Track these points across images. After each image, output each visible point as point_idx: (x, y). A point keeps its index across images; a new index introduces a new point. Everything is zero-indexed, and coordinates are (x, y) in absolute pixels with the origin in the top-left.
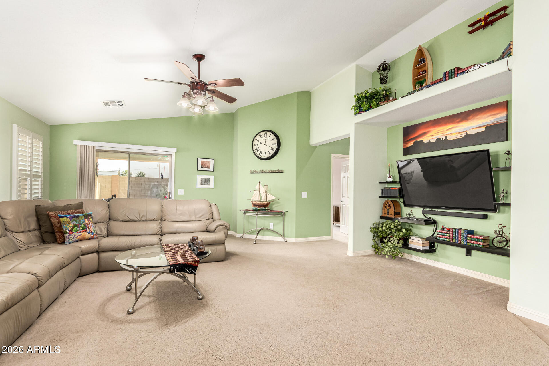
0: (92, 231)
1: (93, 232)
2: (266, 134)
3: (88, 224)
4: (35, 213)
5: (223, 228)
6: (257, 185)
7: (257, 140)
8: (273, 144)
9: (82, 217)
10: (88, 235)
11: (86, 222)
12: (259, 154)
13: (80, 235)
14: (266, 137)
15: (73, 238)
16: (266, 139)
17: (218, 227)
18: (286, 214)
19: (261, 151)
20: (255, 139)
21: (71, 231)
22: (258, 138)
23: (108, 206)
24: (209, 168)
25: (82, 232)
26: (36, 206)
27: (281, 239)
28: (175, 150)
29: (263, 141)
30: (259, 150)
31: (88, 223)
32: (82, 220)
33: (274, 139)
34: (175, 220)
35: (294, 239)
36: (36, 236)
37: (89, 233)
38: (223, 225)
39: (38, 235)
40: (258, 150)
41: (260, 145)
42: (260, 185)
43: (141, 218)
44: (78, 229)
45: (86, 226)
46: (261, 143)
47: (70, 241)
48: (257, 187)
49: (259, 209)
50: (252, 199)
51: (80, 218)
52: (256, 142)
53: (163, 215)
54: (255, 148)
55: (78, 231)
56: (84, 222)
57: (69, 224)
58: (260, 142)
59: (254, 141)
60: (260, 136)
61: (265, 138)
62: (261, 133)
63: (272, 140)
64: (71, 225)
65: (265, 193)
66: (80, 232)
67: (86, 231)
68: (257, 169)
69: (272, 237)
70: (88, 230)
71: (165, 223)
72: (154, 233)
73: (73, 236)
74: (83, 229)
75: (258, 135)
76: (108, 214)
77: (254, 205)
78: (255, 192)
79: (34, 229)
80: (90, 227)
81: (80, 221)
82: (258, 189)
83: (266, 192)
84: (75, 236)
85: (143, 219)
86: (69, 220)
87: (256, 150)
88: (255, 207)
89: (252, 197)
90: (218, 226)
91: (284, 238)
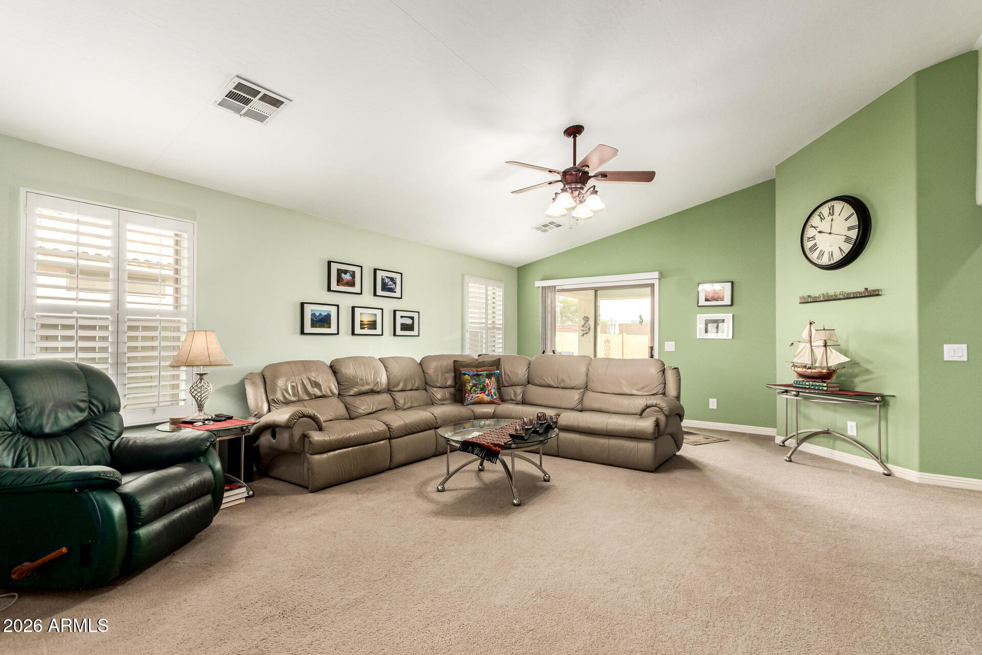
0: (492, 393)
1: (493, 395)
2: (833, 206)
3: (487, 385)
4: (453, 368)
5: (656, 411)
6: (805, 328)
7: (812, 227)
8: (850, 229)
9: (483, 376)
10: (487, 398)
11: (486, 382)
12: (818, 258)
13: (477, 397)
14: (833, 214)
15: (471, 399)
16: (832, 220)
17: (648, 410)
18: (892, 401)
19: (821, 251)
20: (808, 226)
21: (470, 391)
22: (815, 220)
23: (529, 364)
24: (722, 300)
25: (480, 394)
26: (455, 361)
27: (874, 466)
28: (656, 275)
29: (824, 226)
30: (817, 249)
31: (489, 384)
32: (482, 380)
33: (852, 214)
34: (601, 391)
35: (916, 472)
36: (451, 393)
37: (488, 395)
38: (656, 406)
39: (453, 392)
40: (814, 248)
41: (818, 236)
42: (812, 328)
43: (560, 383)
44: (476, 389)
45: (485, 387)
46: (820, 232)
47: (468, 402)
48: (805, 334)
49: (807, 383)
50: (795, 360)
51: (481, 377)
52: (810, 232)
53: (588, 382)
54: (808, 245)
55: (476, 391)
56: (485, 381)
57: (469, 382)
58: (819, 229)
59: (806, 229)
60: (820, 216)
61: (830, 217)
62: (821, 208)
63: (846, 220)
64: (471, 384)
65: (823, 349)
66: (478, 393)
67: (484, 393)
68: (816, 293)
69: (848, 454)
70: (487, 392)
71: (589, 394)
72: (572, 406)
73: (471, 397)
74: (482, 390)
75: (814, 215)
76: (527, 375)
77: (801, 375)
78: (802, 345)
79: (451, 386)
80: (489, 389)
81: (480, 380)
82: (808, 339)
83: (825, 346)
84: (472, 397)
85: (562, 385)
86: (469, 378)
87: (811, 249)
88: (801, 380)
89: (795, 357)
90: (647, 407)
91: (882, 463)
